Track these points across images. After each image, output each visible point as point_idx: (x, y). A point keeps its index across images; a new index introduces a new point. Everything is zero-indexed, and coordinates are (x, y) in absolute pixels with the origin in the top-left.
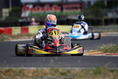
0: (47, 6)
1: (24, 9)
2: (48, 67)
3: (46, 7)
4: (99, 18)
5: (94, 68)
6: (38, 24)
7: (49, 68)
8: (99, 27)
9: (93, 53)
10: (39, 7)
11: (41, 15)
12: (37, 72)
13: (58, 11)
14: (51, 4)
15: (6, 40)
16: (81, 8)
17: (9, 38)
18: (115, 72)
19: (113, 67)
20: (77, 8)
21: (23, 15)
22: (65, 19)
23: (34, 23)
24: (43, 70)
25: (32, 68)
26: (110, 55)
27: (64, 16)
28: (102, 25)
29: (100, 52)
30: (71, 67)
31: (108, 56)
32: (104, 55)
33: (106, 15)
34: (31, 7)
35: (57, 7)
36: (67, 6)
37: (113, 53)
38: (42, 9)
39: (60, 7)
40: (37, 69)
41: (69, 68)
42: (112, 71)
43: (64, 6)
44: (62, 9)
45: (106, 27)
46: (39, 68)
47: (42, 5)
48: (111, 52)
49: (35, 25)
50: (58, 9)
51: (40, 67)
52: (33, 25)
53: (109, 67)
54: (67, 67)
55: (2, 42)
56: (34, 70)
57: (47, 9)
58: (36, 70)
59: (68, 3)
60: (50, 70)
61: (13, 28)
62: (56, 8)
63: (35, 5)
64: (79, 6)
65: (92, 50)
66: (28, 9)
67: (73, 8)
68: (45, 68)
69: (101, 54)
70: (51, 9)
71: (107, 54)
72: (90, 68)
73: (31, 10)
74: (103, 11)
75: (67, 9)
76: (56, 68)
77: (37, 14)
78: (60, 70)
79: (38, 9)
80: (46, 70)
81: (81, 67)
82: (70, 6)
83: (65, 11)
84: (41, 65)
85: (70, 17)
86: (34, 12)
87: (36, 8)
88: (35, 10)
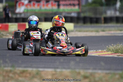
0: (43, 2)
1: (19, 5)
9: (102, 53)
11: (37, 11)
13: (55, 8)
15: (4, 37)
16: (79, 5)
17: (8, 35)
20: (74, 5)
21: (18, 11)
26: (122, 56)
29: (110, 53)
31: (119, 57)
32: (115, 56)
33: (105, 13)
34: (26, 2)
35: (54, 3)
36: (64, 3)
38: (38, 5)
39: (56, 3)
43: (61, 3)
44: (59, 6)
48: (122, 53)
50: (55, 5)
55: (1, 38)
57: (44, 5)
61: (10, 24)
62: (52, 5)
65: (100, 51)
66: (23, 4)
67: (70, 5)
69: (111, 54)
70: (47, 5)
71: (117, 55)
73: (27, 5)
75: (64, 5)
77: (32, 10)
79: (34, 5)
83: (62, 8)
86: (29, 8)
87: (32, 3)
88: (30, 5)
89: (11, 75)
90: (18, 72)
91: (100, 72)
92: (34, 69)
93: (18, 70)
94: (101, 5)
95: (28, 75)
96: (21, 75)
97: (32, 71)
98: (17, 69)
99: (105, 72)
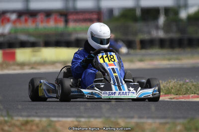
1: (3, 22)
3: (40, 17)
10: (27, 17)
13: (61, 25)
14: (48, 14)
16: (99, 20)
26: (177, 99)
31: (173, 100)
32: (166, 100)
34: (13, 17)
35: (58, 17)
36: (75, 17)
37: (181, 96)
38: (33, 22)
39: (63, 19)
43: (71, 17)
44: (67, 22)
47: (32, 14)
48: (177, 95)
50: (60, 21)
57: (42, 22)
59: (77, 12)
62: (56, 21)
63: (20, 14)
66: (8, 20)
70: (48, 21)
71: (169, 97)
73: (14, 22)
75: (76, 21)
77: (24, 29)
79: (26, 21)
82: (81, 17)
86: (19, 26)
87: (23, 18)
88: (20, 22)
89: (6, 128)
90: (18, 123)
91: (150, 121)
92: (44, 119)
93: (18, 120)
94: (135, 19)
95: (34, 128)
96: (23, 128)
97: (41, 121)
98: (16, 118)
99: (158, 121)
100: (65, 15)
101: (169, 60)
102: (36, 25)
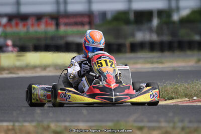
2: (32, 121)
3: (30, 22)
4: (121, 41)
5: (110, 124)
6: (16, 49)
7: (34, 124)
8: (121, 55)
10: (19, 21)
11: (22, 35)
12: (13, 129)
13: (51, 29)
14: (39, 17)
16: (90, 23)
18: (145, 131)
19: (142, 121)
20: (82, 24)
22: (62, 42)
23: (10, 49)
24: (23, 126)
25: (5, 124)
27: (62, 37)
28: (125, 52)
30: (72, 121)
33: (133, 35)
34: (4, 20)
35: (49, 21)
36: (66, 20)
38: (24, 25)
39: (54, 22)
40: (14, 125)
41: (67, 124)
42: (141, 129)
43: (62, 21)
44: (58, 25)
45: (132, 55)
46: (17, 124)
47: (24, 18)
49: (12, 51)
50: (51, 24)
51: (18, 121)
52: (8, 52)
53: (135, 121)
54: (65, 121)
56: (7, 126)
57: (33, 25)
58: (10, 127)
59: (67, 15)
60: (35, 127)
62: (47, 24)
63: (11, 17)
64: (86, 20)
67: (76, 24)
68: (27, 124)
70: (38, 25)
72: (103, 124)
73: (5, 26)
74: (127, 29)
75: (66, 24)
76: (45, 124)
78: (53, 126)
79: (17, 24)
80: (29, 126)
81: (87, 121)
82: (72, 20)
83: (63, 29)
84: (21, 119)
85: (71, 39)
86: (9, 30)
87: (14, 22)
88: (11, 26)
100: (56, 18)
101: (152, 63)
102: (27, 29)
